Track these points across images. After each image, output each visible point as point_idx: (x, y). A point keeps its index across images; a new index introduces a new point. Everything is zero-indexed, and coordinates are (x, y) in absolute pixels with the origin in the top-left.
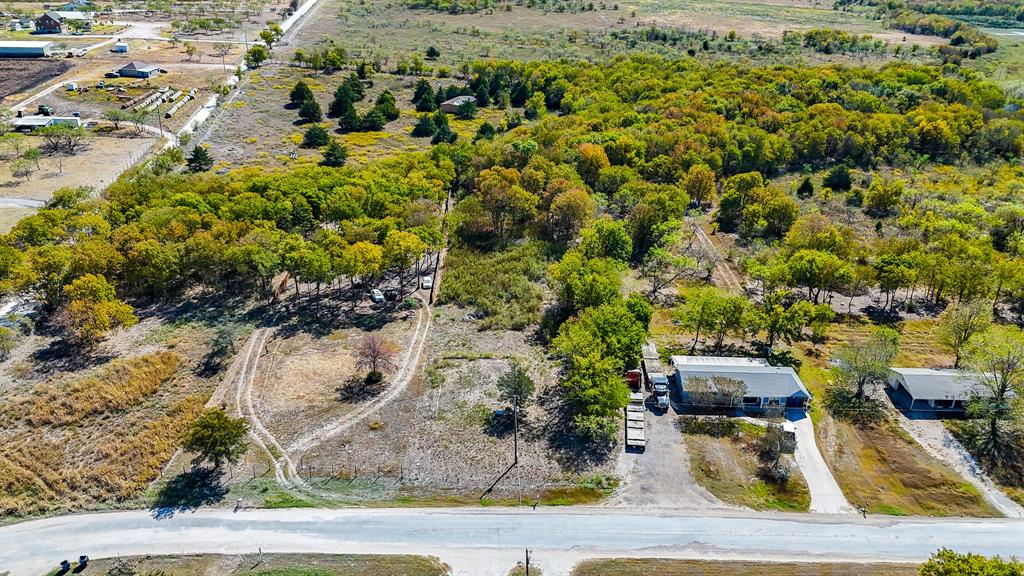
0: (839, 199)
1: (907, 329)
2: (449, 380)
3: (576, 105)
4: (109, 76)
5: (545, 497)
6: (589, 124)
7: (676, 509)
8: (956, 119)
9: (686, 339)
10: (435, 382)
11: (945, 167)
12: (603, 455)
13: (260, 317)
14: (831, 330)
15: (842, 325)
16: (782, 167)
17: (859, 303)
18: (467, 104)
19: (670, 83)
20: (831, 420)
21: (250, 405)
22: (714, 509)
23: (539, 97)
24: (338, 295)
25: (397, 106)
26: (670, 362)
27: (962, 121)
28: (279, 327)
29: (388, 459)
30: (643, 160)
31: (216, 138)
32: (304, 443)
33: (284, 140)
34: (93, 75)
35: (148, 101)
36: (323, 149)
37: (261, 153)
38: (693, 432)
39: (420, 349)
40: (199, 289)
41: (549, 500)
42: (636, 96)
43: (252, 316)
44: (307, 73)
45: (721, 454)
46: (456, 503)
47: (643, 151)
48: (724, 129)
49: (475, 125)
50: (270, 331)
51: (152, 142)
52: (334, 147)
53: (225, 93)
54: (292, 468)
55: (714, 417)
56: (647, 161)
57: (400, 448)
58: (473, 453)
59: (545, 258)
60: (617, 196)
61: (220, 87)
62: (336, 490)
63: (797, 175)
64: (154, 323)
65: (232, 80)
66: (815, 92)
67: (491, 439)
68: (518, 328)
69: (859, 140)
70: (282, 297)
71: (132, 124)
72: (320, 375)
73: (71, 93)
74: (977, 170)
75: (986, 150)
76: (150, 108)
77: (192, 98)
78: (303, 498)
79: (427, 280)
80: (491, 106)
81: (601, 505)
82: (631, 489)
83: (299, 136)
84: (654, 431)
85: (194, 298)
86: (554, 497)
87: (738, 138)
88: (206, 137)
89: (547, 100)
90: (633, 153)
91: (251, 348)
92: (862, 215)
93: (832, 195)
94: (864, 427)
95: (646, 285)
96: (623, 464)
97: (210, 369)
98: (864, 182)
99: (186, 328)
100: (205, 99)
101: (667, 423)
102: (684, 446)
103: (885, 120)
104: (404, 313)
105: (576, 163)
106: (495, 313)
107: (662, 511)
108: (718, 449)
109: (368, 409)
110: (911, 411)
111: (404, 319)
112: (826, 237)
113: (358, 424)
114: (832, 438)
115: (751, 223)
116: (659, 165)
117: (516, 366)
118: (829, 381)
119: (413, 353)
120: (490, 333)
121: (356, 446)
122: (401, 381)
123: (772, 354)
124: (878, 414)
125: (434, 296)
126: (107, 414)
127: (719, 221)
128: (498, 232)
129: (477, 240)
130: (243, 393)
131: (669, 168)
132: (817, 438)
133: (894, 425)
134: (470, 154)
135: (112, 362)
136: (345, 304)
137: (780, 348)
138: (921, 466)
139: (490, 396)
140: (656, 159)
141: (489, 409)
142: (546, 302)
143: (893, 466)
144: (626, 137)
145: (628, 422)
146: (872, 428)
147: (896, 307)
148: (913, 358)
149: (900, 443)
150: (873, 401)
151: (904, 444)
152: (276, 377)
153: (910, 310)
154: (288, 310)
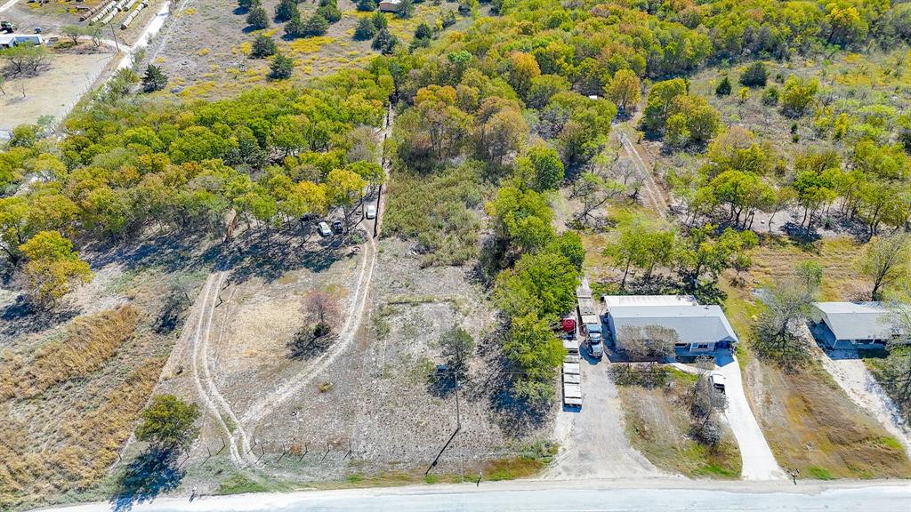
0: (756, 97)
1: (824, 250)
2: (394, 330)
5: (488, 470)
6: (520, 27)
7: (613, 480)
9: (617, 273)
10: (382, 332)
11: (854, 55)
12: (541, 415)
13: (213, 258)
14: (757, 255)
15: (763, 248)
16: (701, 63)
17: (781, 218)
18: (404, 2)
20: (757, 363)
21: (206, 367)
22: (649, 478)
24: (287, 230)
25: (338, 7)
26: (602, 299)
27: (871, 7)
28: (233, 271)
29: (336, 428)
30: (572, 65)
31: (170, 51)
32: (257, 412)
33: (234, 50)
35: (105, 10)
36: (270, 60)
37: (213, 66)
38: (627, 383)
39: (366, 291)
40: (156, 228)
43: (208, 257)
45: (654, 410)
46: (403, 480)
47: (572, 55)
48: (647, 26)
49: (412, 25)
50: (224, 275)
52: (280, 59)
54: (246, 442)
55: (645, 364)
56: (575, 66)
57: (349, 414)
58: (417, 417)
59: (481, 180)
60: (547, 109)
62: (289, 469)
63: (715, 70)
64: (114, 270)
67: (435, 399)
68: (457, 264)
71: (89, 38)
72: (271, 328)
73: (33, 5)
76: (106, 20)
78: (257, 481)
79: (371, 209)
81: (542, 478)
82: (570, 456)
83: (248, 47)
84: (589, 383)
85: (152, 239)
86: (499, 470)
87: (660, 36)
88: (160, 50)
90: (562, 59)
91: (207, 296)
92: (779, 116)
93: (750, 93)
94: (789, 371)
95: (578, 206)
96: (561, 426)
97: (168, 324)
98: (778, 77)
99: (144, 276)
100: (157, 6)
101: (600, 374)
102: (619, 401)
104: (350, 249)
105: (508, 73)
106: (437, 248)
107: (600, 483)
108: (651, 401)
109: (318, 367)
110: (833, 350)
111: (351, 255)
112: (748, 153)
113: (308, 385)
114: (759, 385)
115: (675, 133)
116: (586, 69)
117: (456, 310)
118: (754, 316)
119: (359, 297)
120: (431, 270)
121: (307, 413)
122: (349, 331)
123: (699, 285)
124: (803, 354)
125: (378, 227)
126: (69, 383)
127: (644, 128)
128: (436, 148)
129: (417, 161)
130: (199, 352)
131: (596, 72)
132: (745, 385)
133: (818, 367)
134: (408, 65)
135: (74, 320)
136: (295, 239)
137: (705, 278)
138: (846, 416)
139: (432, 346)
140: (583, 63)
141: (433, 364)
142: (483, 231)
143: (819, 418)
144: (556, 42)
145: (565, 376)
146: (797, 372)
147: (814, 223)
148: (833, 284)
149: (825, 390)
150: (797, 338)
151: (828, 390)
152: (230, 332)
153: (827, 227)
154: (240, 250)
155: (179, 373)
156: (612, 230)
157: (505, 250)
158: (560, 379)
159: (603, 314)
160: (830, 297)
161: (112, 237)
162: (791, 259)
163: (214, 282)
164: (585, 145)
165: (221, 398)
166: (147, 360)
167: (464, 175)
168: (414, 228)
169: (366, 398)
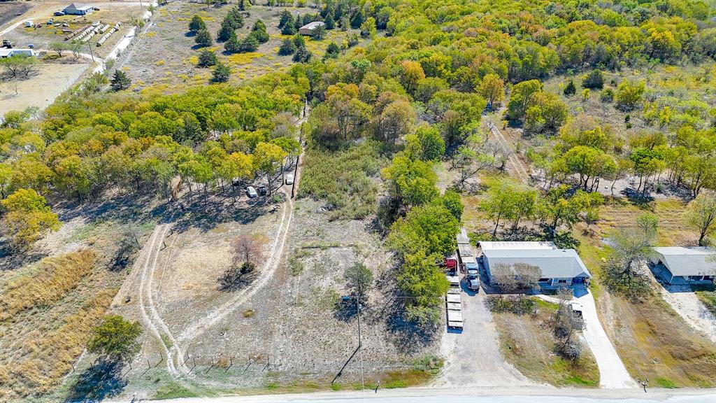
0: (595, 96)
1: (658, 209)
2: (306, 268)
3: (398, 26)
4: (57, 14)
6: (408, 44)
7: (491, 388)
8: (678, 30)
9: (490, 225)
10: (296, 270)
11: (671, 67)
12: (429, 336)
13: (160, 213)
14: (603, 212)
15: (608, 207)
16: (551, 72)
17: (620, 185)
18: (318, 28)
19: (466, 8)
20: (608, 295)
21: (150, 297)
22: (522, 387)
23: (371, 21)
24: (222, 192)
25: (267, 32)
26: (478, 245)
27: (682, 31)
28: (176, 223)
29: (257, 345)
30: (450, 72)
31: (135, 62)
32: (191, 332)
33: (184, 61)
34: (46, 14)
35: (85, 33)
36: (212, 69)
37: (167, 73)
38: (500, 310)
39: (284, 239)
40: (115, 191)
41: (387, 382)
42: (442, 19)
43: (156, 212)
44: (202, 8)
45: (523, 331)
46: (313, 387)
47: (449, 64)
48: (509, 43)
49: (324, 45)
50: (169, 226)
51: (86, 66)
52: (220, 68)
53: (142, 25)
54: (181, 357)
55: (515, 295)
56: (452, 72)
57: (268, 335)
58: (325, 337)
59: (379, 156)
60: (431, 102)
61: (137, 21)
62: (216, 379)
63: (562, 77)
64: (79, 222)
65: (147, 15)
66: (573, 11)
67: (340, 323)
68: (359, 218)
69: (608, 48)
70: (179, 195)
71: (71, 52)
72: (206, 266)
73: (28, 28)
74: (695, 69)
75: (700, 53)
76: (85, 40)
77: (117, 30)
78: (189, 388)
79: (290, 177)
80: (337, 29)
82: (453, 369)
83: (195, 59)
84: (469, 310)
85: (112, 199)
86: (394, 380)
87: (518, 51)
88: (127, 61)
89: (377, 23)
90: (442, 67)
91: (154, 242)
92: (614, 110)
93: (590, 93)
94: (635, 301)
95: (456, 176)
96: (446, 344)
97: (121, 263)
98: (613, 82)
99: (103, 227)
100: (126, 30)
101: (478, 303)
102: (494, 324)
103: (626, 32)
104: (272, 207)
105: (399, 77)
106: (342, 206)
107: (479, 391)
108: (521, 325)
109: (243, 297)
110: (670, 285)
111: (272, 212)
112: (592, 134)
113: (234, 312)
114: (610, 313)
115: (533, 120)
116: (461, 75)
117: (358, 253)
118: (603, 259)
119: (278, 243)
120: (338, 223)
121: (233, 334)
122: (269, 269)
123: (557, 235)
124: (645, 288)
125: (295, 190)
126: (35, 309)
127: (508, 118)
128: (343, 133)
129: (327, 142)
130: (145, 285)
131: (469, 77)
132: (599, 313)
133: (658, 298)
134: (320, 70)
135: (43, 260)
136: (227, 199)
137: (562, 229)
138: (685, 337)
139: (338, 281)
140: (459, 70)
141: (338, 295)
142: (380, 193)
143: (662, 339)
144: (437, 54)
145: (448, 304)
146: (642, 302)
147: (647, 188)
148: (666, 234)
149: (666, 316)
150: (640, 276)
151: (668, 316)
152: (171, 269)
153: (659, 191)
154: (182, 207)
155: (127, 302)
156: (485, 193)
157: (398, 207)
158: (443, 307)
159: (479, 256)
160: (665, 244)
161: (79, 197)
162: (631, 215)
163: (160, 232)
164: (461, 128)
165: (161, 321)
166: (101, 291)
167: (365, 151)
168: (324, 191)
169: (282, 322)
